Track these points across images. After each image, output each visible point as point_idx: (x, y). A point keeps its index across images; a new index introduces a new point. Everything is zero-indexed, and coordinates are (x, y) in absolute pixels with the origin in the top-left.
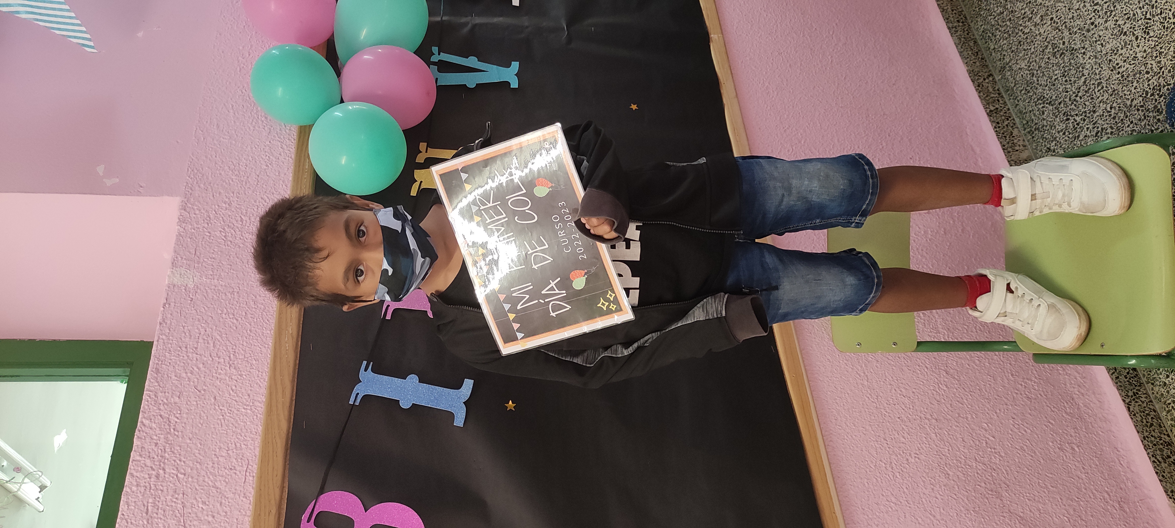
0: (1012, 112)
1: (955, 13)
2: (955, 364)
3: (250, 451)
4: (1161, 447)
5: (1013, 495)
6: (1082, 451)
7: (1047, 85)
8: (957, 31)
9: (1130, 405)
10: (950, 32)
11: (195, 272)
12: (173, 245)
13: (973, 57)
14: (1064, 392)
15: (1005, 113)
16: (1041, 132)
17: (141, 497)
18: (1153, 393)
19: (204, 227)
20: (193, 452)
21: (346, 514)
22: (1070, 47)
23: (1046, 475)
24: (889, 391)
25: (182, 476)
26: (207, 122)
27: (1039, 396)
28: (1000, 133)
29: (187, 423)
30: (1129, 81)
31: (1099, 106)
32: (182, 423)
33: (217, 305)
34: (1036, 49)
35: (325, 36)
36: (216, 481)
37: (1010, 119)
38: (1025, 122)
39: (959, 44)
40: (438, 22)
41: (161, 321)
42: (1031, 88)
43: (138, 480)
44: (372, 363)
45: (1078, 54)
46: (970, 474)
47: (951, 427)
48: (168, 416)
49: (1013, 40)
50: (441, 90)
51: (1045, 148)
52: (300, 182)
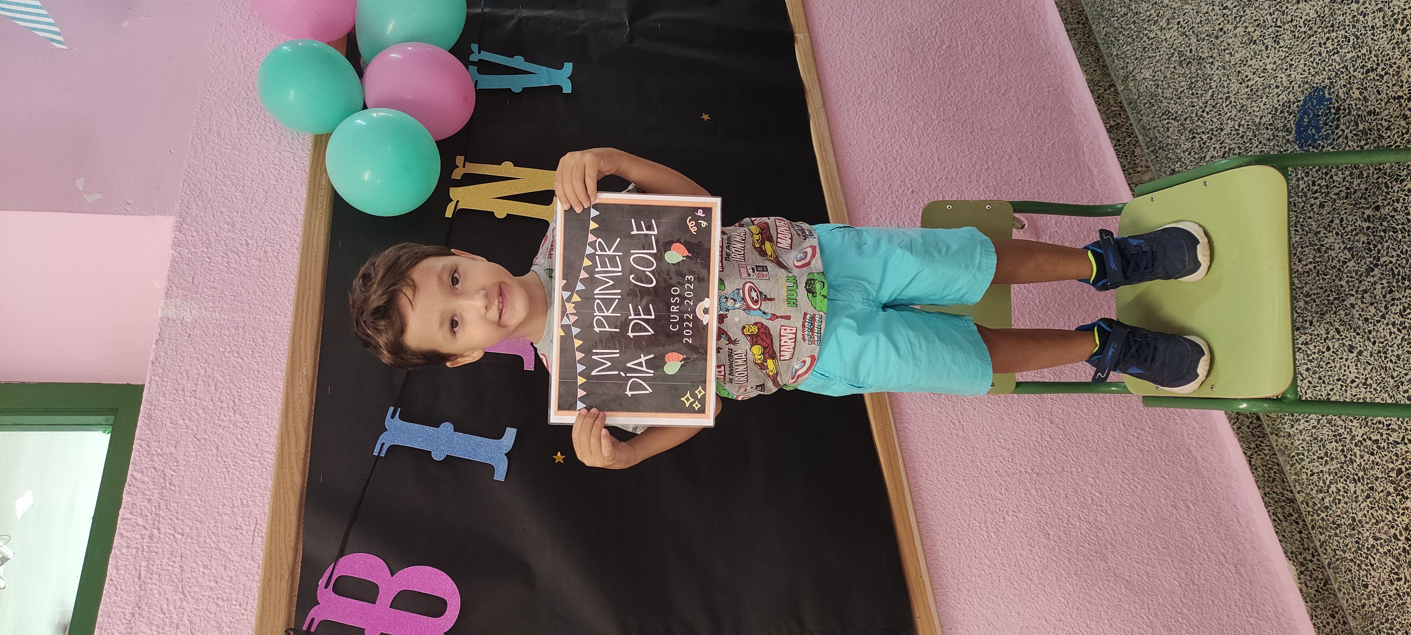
0: (1135, 128)
1: (1075, 13)
2: (1060, 413)
3: (259, 509)
4: (1283, 504)
5: (1120, 557)
6: (1197, 508)
7: (1173, 98)
8: (1077, 34)
9: (1252, 458)
10: (1068, 35)
11: (193, 304)
12: (166, 272)
13: (1094, 64)
14: (1181, 444)
15: (1127, 129)
16: (1165, 151)
17: (132, 560)
18: (1277, 445)
19: (203, 252)
20: (192, 510)
21: (369, 579)
22: (1198, 56)
23: (1157, 535)
24: (986, 442)
25: (181, 536)
26: (205, 129)
27: (1153, 448)
28: (1120, 152)
29: (185, 476)
30: (1258, 96)
31: (1227, 124)
32: (179, 476)
33: (219, 341)
34: (1162, 57)
35: (347, 30)
36: (219, 542)
37: (1132, 136)
38: (1148, 140)
39: (1078, 49)
40: (479, 14)
41: (154, 360)
42: (1156, 101)
43: (128, 541)
44: (399, 409)
45: (1205, 64)
46: (1073, 533)
47: (1053, 482)
48: (162, 469)
49: (1137, 45)
50: (481, 94)
51: (1170, 170)
52: (315, 200)
